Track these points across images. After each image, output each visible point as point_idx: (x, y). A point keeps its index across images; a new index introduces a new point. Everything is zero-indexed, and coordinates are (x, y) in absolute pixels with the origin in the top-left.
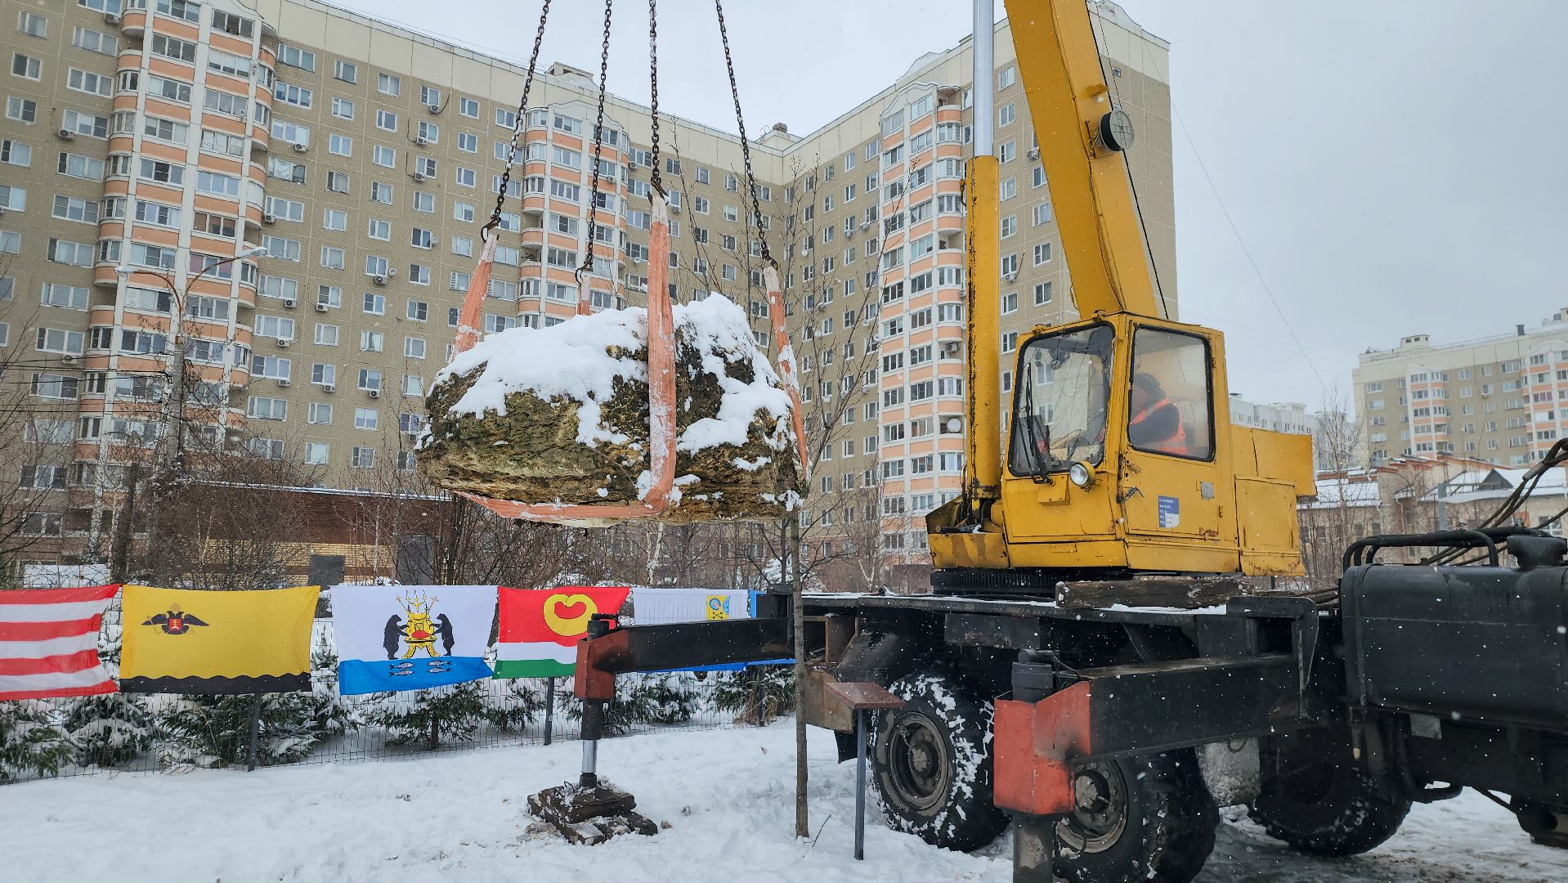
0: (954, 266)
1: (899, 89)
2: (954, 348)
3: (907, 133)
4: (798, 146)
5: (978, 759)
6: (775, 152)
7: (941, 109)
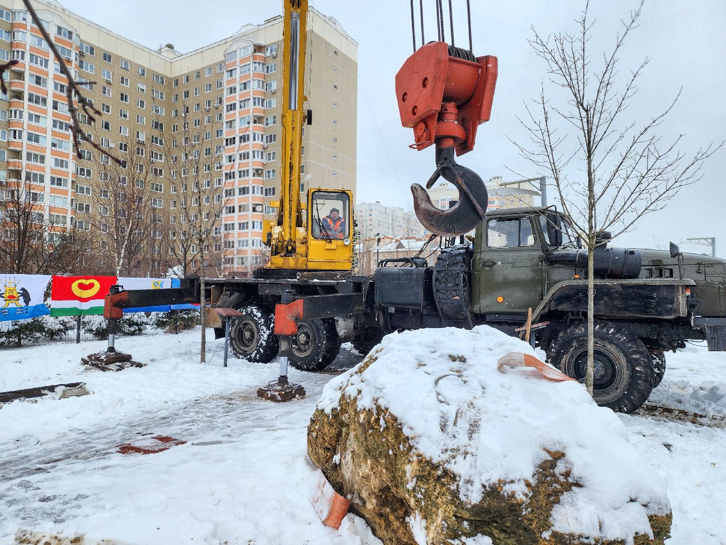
0: (260, 133)
1: (235, 39)
2: (260, 172)
3: (238, 63)
4: (180, 58)
5: (268, 332)
6: (167, 59)
7: (255, 54)
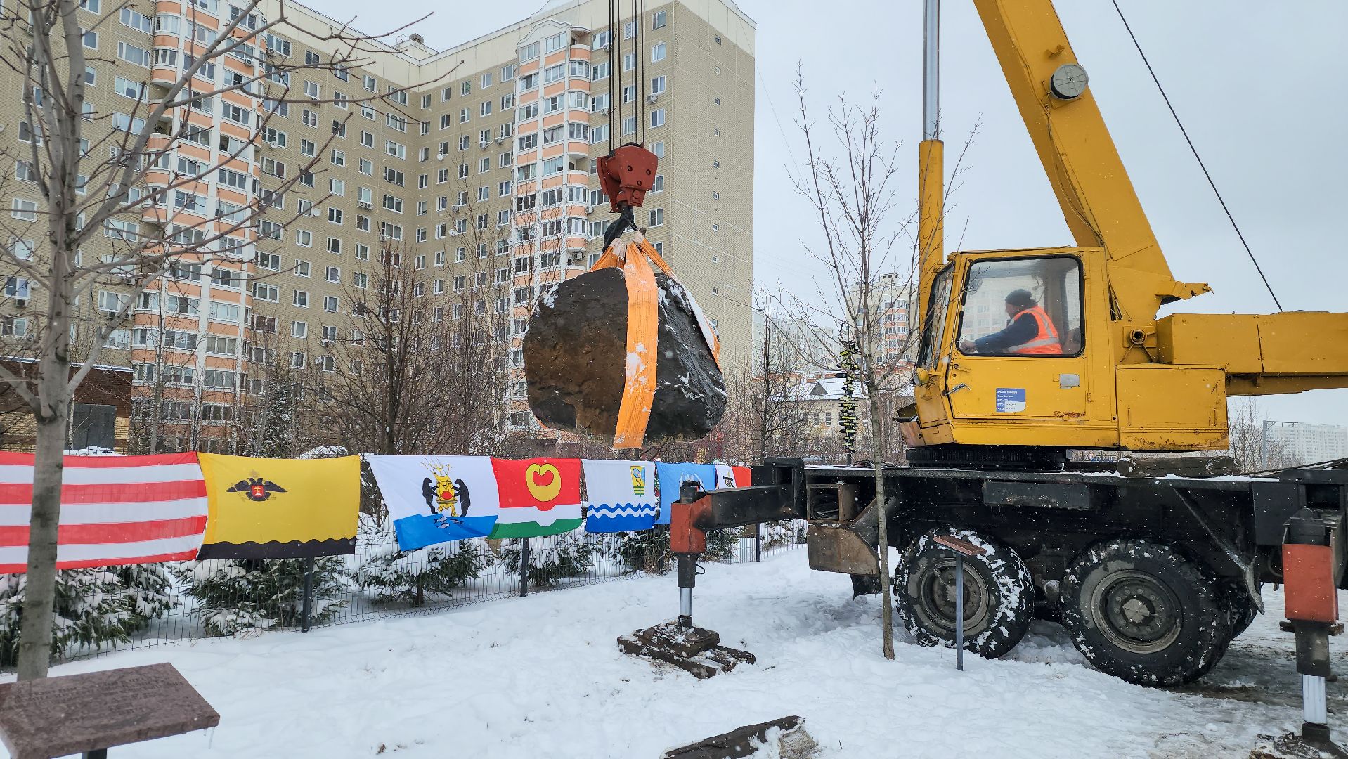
0: (582, 186)
1: (534, 22)
2: (580, 256)
3: (542, 63)
4: (434, 58)
5: (1017, 590)
6: (413, 61)
7: (573, 47)
